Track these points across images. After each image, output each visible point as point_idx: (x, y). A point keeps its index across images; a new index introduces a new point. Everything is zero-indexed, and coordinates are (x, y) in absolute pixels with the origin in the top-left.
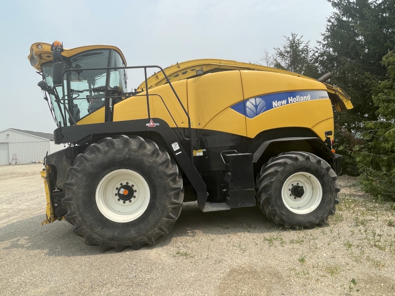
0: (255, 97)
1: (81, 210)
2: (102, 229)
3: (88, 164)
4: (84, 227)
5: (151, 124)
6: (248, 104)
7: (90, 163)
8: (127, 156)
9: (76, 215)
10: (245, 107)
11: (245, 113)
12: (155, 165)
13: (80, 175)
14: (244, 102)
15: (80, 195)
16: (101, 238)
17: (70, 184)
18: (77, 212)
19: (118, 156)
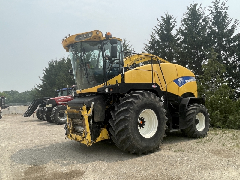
0: (181, 77)
1: (133, 132)
2: (142, 142)
3: (136, 105)
4: (134, 141)
5: (154, 86)
6: (179, 80)
7: (137, 105)
8: (151, 102)
9: (131, 135)
10: (178, 81)
11: (178, 84)
12: (160, 107)
13: (132, 112)
14: (178, 79)
15: (133, 123)
16: (141, 148)
17: (128, 117)
18: (131, 133)
19: (148, 102)
